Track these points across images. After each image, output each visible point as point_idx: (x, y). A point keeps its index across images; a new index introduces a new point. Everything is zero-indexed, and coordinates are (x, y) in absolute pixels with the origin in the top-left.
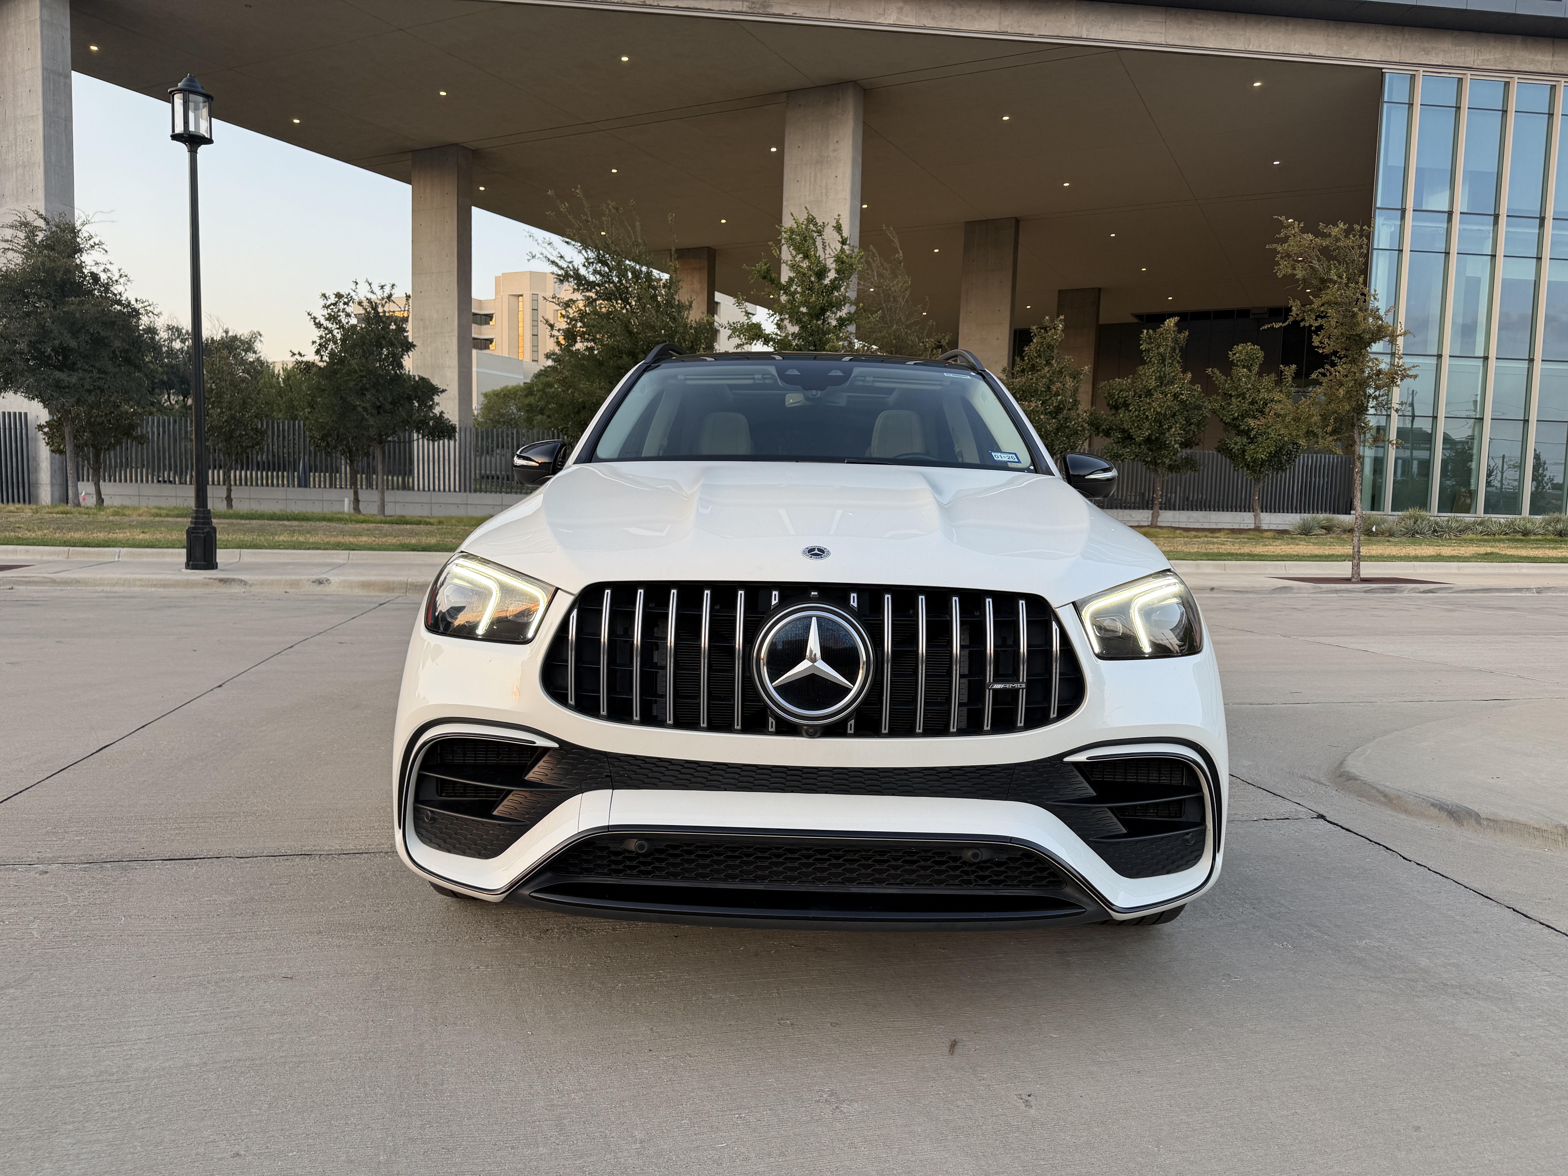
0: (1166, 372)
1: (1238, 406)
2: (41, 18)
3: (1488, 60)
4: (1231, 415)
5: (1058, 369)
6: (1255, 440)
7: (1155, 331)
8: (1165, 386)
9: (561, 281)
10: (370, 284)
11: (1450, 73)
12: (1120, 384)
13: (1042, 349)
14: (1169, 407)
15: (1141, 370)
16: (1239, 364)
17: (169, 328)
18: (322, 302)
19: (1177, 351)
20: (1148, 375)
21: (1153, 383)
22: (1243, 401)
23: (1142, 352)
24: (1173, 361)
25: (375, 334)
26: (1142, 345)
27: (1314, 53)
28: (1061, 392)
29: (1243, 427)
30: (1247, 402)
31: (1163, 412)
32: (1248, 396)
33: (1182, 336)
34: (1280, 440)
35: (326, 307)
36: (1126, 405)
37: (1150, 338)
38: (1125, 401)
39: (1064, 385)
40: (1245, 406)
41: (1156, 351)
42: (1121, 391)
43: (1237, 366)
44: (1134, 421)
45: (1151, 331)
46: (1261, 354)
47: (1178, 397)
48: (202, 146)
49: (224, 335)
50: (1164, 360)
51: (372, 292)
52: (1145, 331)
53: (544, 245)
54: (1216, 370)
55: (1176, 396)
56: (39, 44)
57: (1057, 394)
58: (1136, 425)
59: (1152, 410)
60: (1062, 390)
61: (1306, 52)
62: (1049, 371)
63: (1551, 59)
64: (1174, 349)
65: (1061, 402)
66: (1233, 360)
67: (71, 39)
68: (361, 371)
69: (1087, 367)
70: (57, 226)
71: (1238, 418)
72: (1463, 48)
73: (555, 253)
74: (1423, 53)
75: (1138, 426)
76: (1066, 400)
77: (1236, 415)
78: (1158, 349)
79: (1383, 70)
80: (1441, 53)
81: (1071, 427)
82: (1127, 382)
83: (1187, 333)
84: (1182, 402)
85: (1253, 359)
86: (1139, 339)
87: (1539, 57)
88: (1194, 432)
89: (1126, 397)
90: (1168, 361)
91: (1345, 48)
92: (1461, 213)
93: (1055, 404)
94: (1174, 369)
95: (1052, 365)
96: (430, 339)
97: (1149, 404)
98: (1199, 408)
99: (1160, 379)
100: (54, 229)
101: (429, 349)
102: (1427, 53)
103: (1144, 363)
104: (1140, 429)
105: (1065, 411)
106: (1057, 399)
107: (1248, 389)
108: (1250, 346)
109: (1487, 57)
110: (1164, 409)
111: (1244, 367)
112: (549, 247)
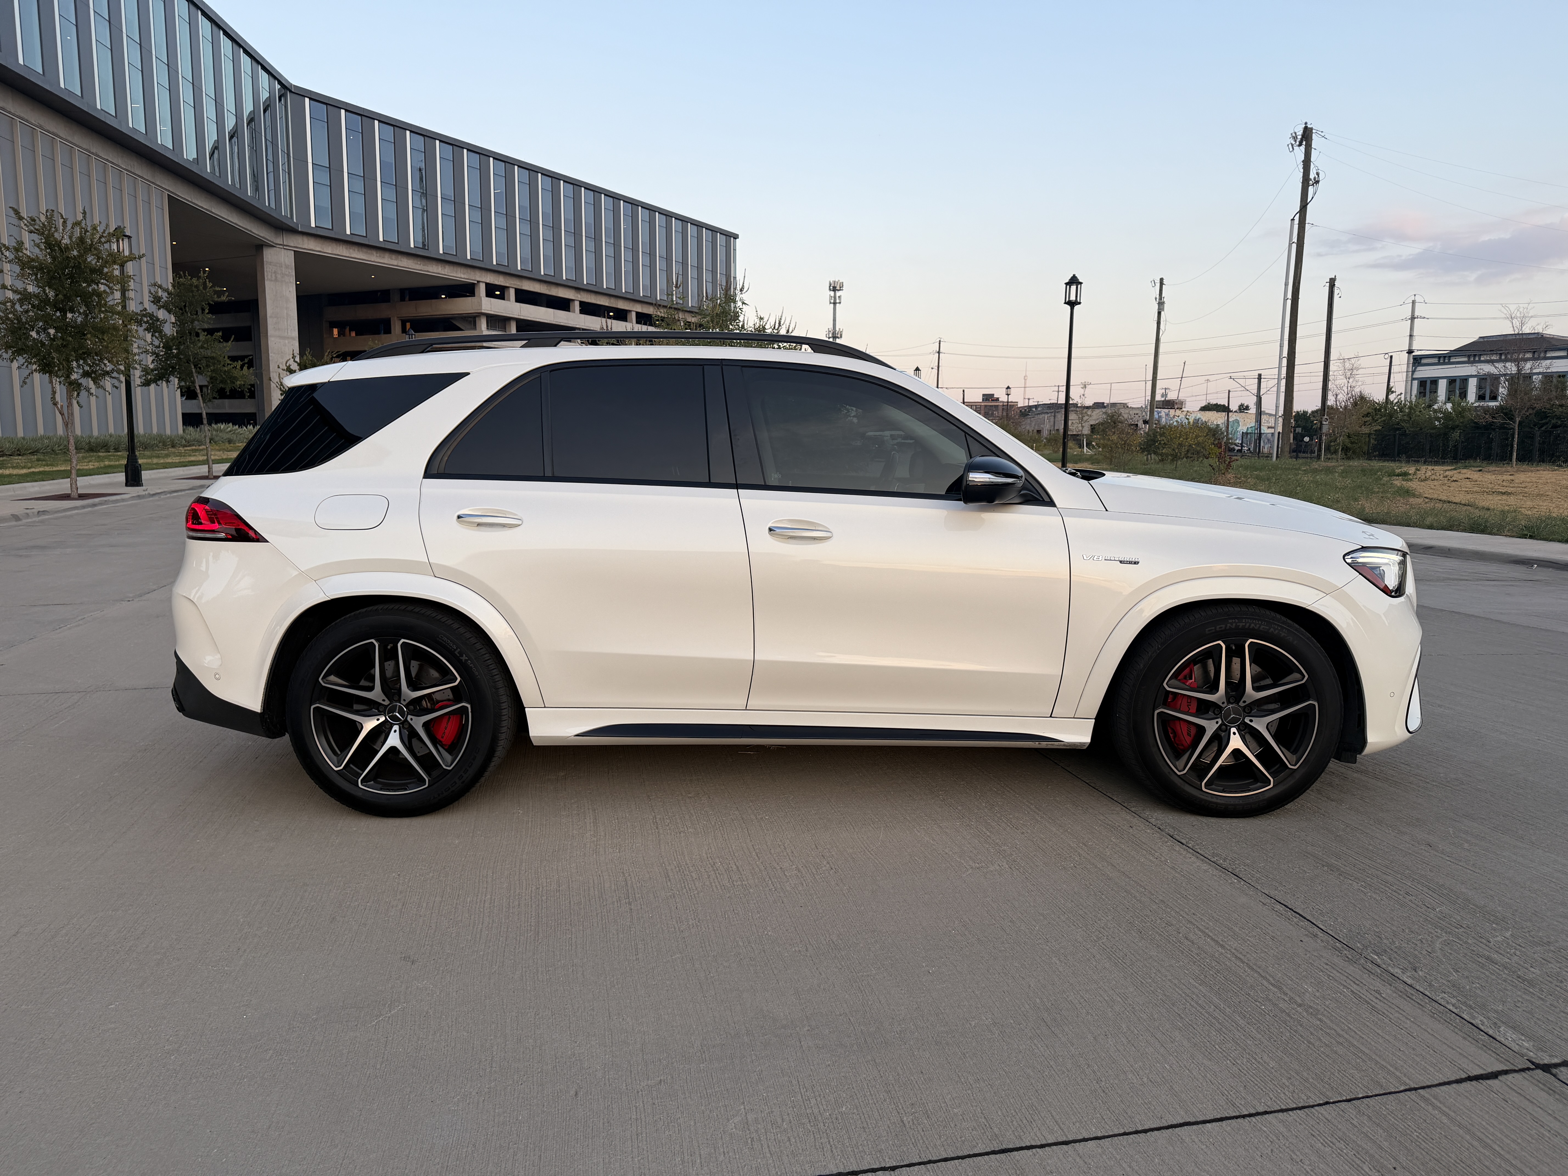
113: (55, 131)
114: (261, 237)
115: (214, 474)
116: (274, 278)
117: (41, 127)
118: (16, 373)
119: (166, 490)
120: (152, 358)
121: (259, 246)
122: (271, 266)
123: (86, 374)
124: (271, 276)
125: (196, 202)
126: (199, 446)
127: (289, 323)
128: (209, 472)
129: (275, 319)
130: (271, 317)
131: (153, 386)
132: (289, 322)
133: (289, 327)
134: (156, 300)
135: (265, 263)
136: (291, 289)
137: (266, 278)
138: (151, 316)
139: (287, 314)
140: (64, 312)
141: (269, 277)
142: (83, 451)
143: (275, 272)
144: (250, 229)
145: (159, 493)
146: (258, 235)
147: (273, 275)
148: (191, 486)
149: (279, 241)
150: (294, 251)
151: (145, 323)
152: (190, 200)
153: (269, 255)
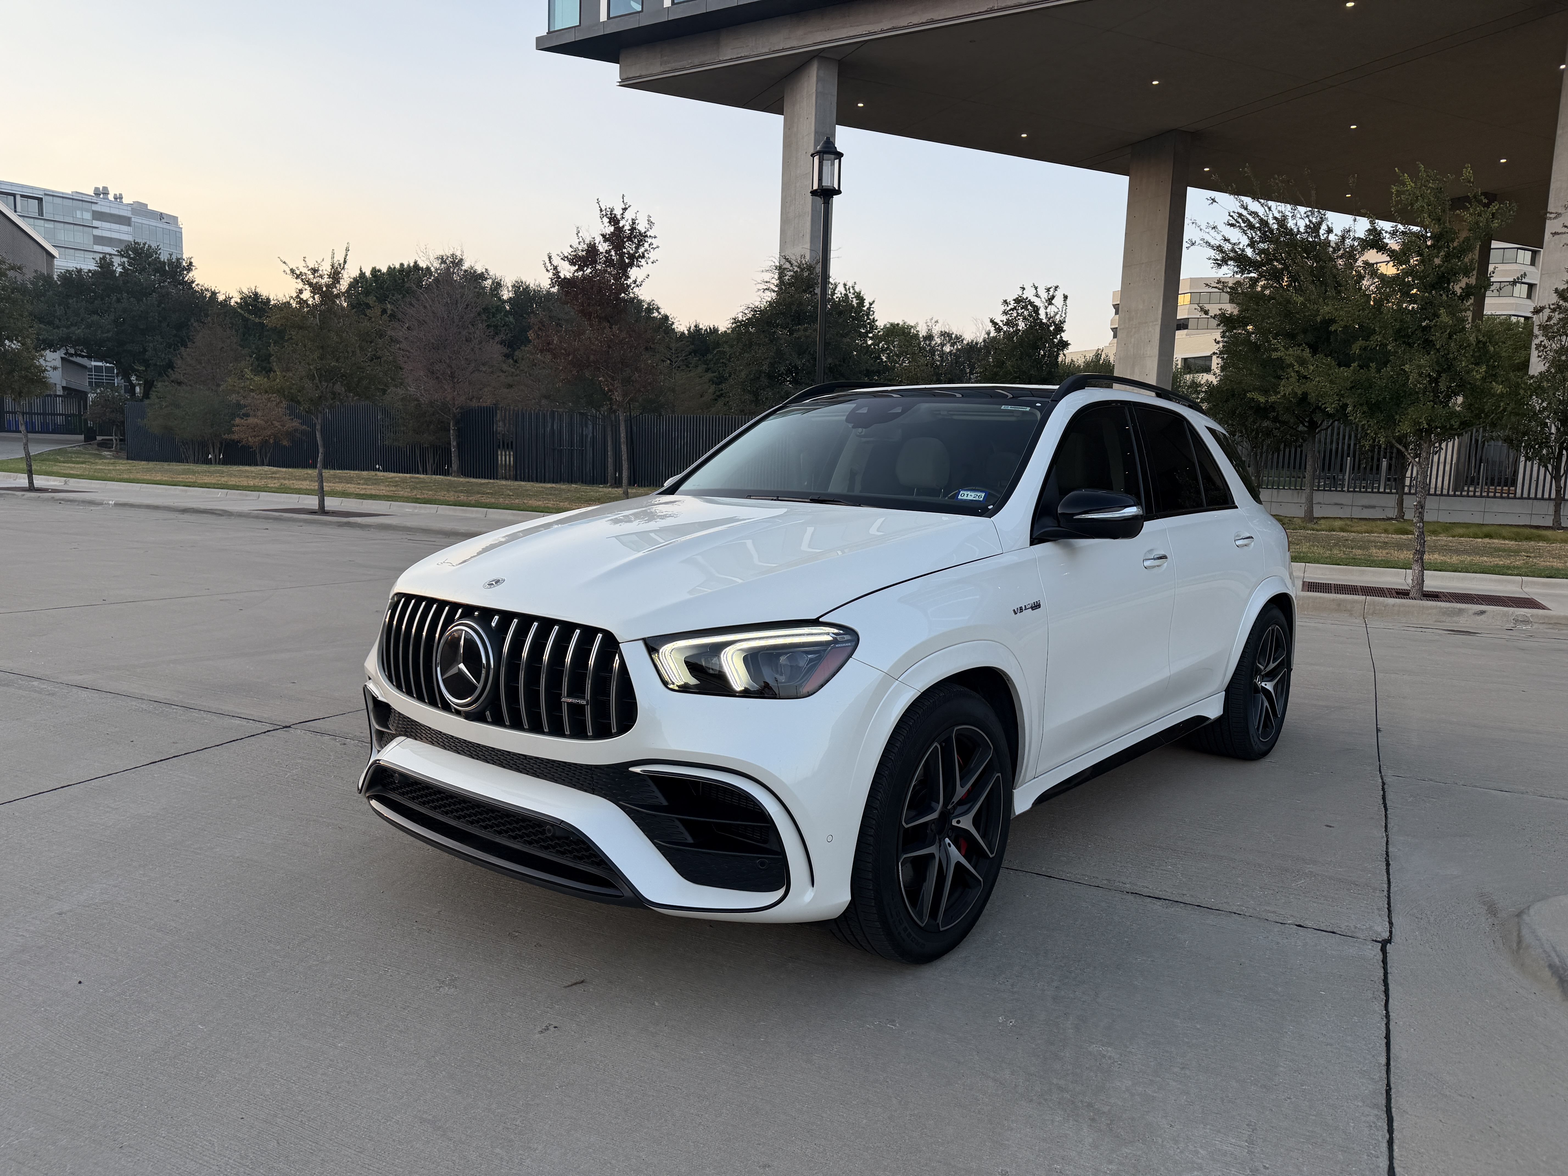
2: (816, 90)
9: (1220, 266)
10: (1036, 288)
17: (943, 334)
18: (1003, 308)
25: (1034, 336)
35: (1005, 313)
48: (835, 197)
49: (986, 336)
51: (1037, 296)
53: (1207, 230)
56: (814, 114)
67: (837, 103)
68: (1015, 372)
70: (799, 267)
73: (1220, 237)
96: (1134, 330)
100: (796, 269)
101: (1133, 340)
112: (1212, 232)
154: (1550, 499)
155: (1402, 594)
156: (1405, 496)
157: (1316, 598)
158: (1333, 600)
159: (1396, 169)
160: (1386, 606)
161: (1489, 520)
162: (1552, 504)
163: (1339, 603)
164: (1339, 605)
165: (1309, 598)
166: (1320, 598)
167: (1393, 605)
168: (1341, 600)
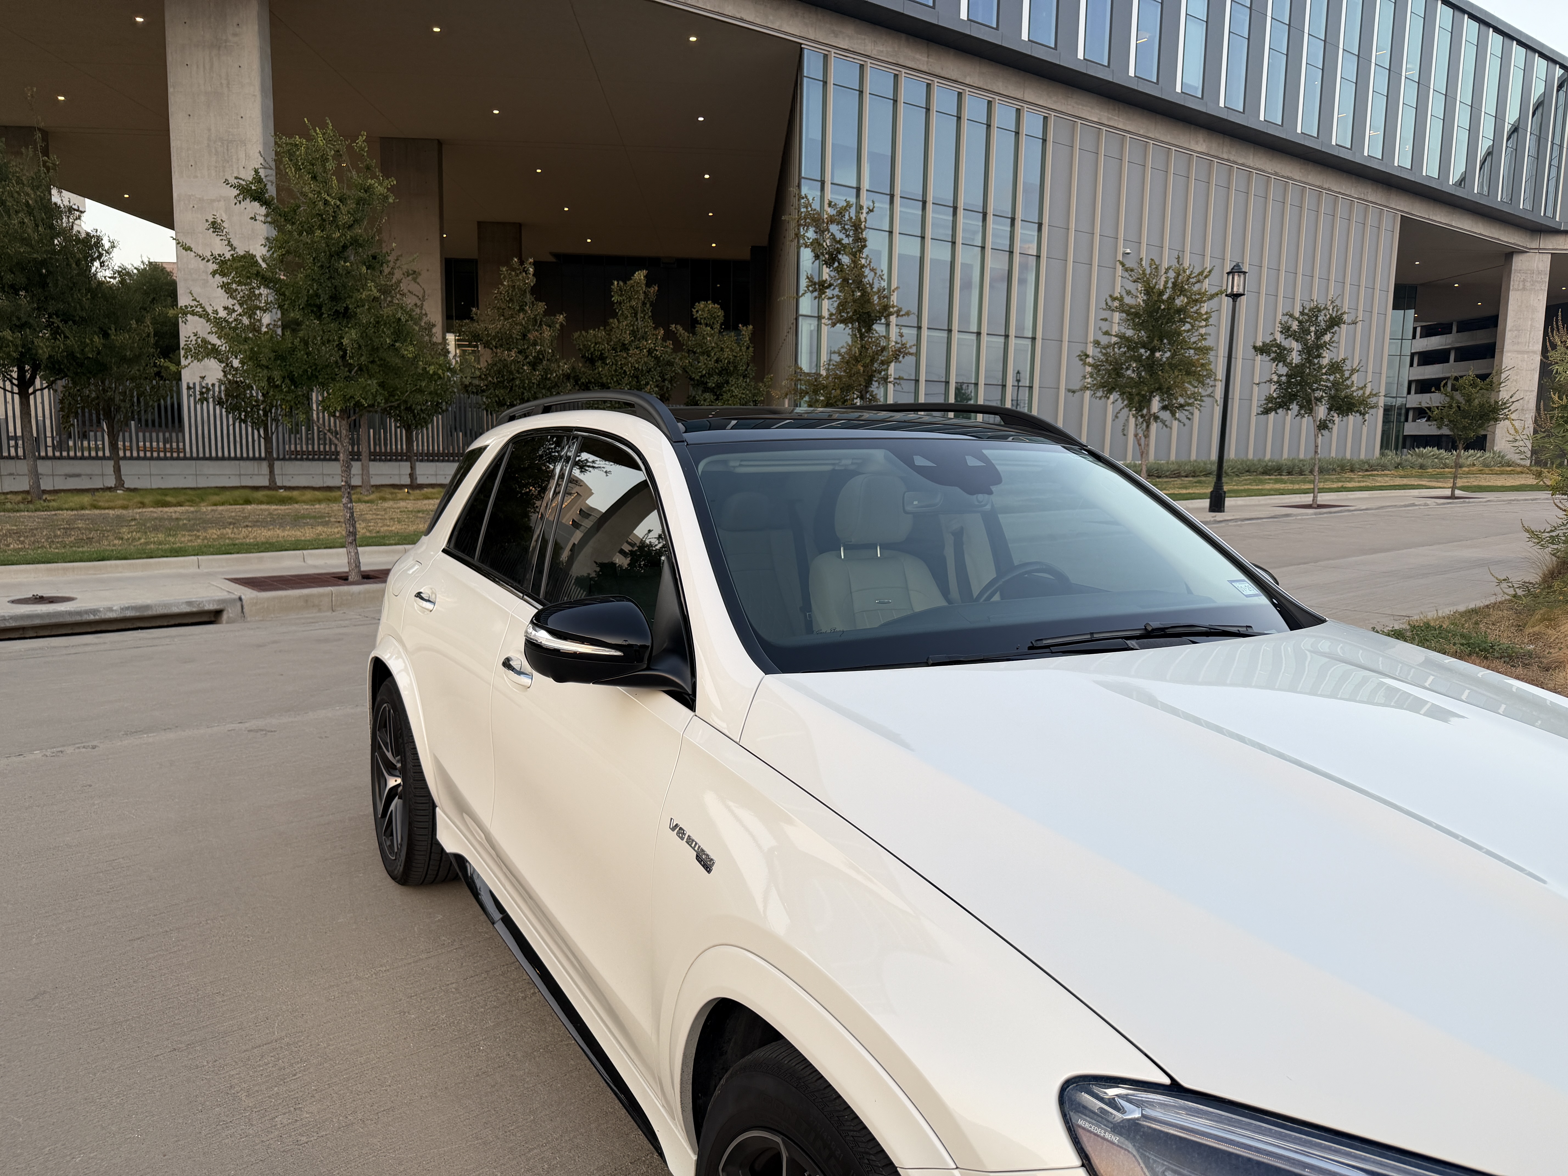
0: (639, 327)
1: (705, 364)
3: (882, 52)
4: (700, 372)
5: (532, 316)
6: (721, 397)
7: (625, 283)
8: (639, 340)
11: (854, 59)
12: (595, 336)
13: (514, 294)
14: (645, 363)
15: (614, 322)
16: (702, 321)
19: (648, 305)
20: (621, 329)
21: (628, 338)
22: (708, 359)
23: (613, 303)
24: (645, 315)
26: (613, 296)
27: (745, 17)
28: (539, 341)
29: (710, 384)
30: (713, 360)
31: (640, 368)
32: (713, 354)
33: (652, 290)
34: (743, 398)
36: (602, 358)
37: (621, 290)
38: (602, 354)
39: (541, 334)
40: (711, 364)
41: (628, 304)
42: (596, 344)
43: (701, 324)
44: (613, 375)
45: (621, 283)
46: (721, 313)
47: (653, 352)
50: (636, 314)
52: (616, 283)
54: (679, 327)
55: (650, 352)
57: (535, 344)
58: (615, 379)
59: (630, 365)
60: (540, 339)
61: (738, 16)
62: (524, 318)
63: (926, 59)
64: (644, 304)
65: (540, 352)
66: (697, 318)
69: (562, 316)
71: (705, 375)
72: (863, 37)
74: (832, 35)
75: (617, 381)
76: (545, 350)
77: (704, 372)
78: (629, 301)
79: (803, 46)
80: (847, 39)
81: (552, 379)
82: (602, 334)
83: (656, 288)
84: (657, 358)
85: (715, 318)
86: (610, 290)
87: (918, 56)
88: (668, 388)
89: (603, 349)
90: (640, 315)
91: (771, 18)
92: (867, 190)
93: (533, 354)
94: (645, 324)
95: (526, 312)
97: (625, 358)
98: (670, 364)
99: (633, 333)
102: (836, 36)
103: (615, 315)
104: (619, 384)
105: (545, 362)
106: (535, 349)
107: (713, 348)
108: (710, 305)
109: (881, 48)
110: (641, 364)
111: (706, 325)
113: (1290, 175)
114: (1511, 243)
115: (1318, 503)
116: (1521, 287)
117: (1276, 174)
118: (1110, 408)
119: (1238, 517)
120: (1275, 387)
121: (1509, 254)
122: (1519, 275)
123: (1164, 408)
124: (1518, 285)
125: (1434, 218)
126: (1383, 471)
127: (1532, 336)
128: (1313, 500)
129: (1516, 332)
130: (1510, 330)
131: (1272, 415)
132: (1532, 333)
133: (1531, 340)
134: (1286, 330)
135: (1513, 271)
136: (1541, 297)
137: (1511, 288)
138: (1279, 346)
139: (1531, 325)
140: (1153, 351)
141: (1516, 287)
142: (1255, 473)
143: (1524, 281)
144: (1497, 237)
145: (1228, 520)
146: (1508, 242)
147: (1521, 284)
148: (1273, 514)
149: (1534, 245)
150: (1552, 254)
151: (1273, 352)
152: (1427, 217)
153: (1519, 263)
154: (260, 459)
155: (342, 579)
156: (121, 462)
157: (281, 598)
158: (300, 597)
159: (306, 119)
160: (352, 595)
161: (203, 483)
162: (265, 464)
163: (306, 599)
164: (307, 601)
165: (274, 598)
166: (286, 596)
167: (359, 593)
168: (308, 596)
